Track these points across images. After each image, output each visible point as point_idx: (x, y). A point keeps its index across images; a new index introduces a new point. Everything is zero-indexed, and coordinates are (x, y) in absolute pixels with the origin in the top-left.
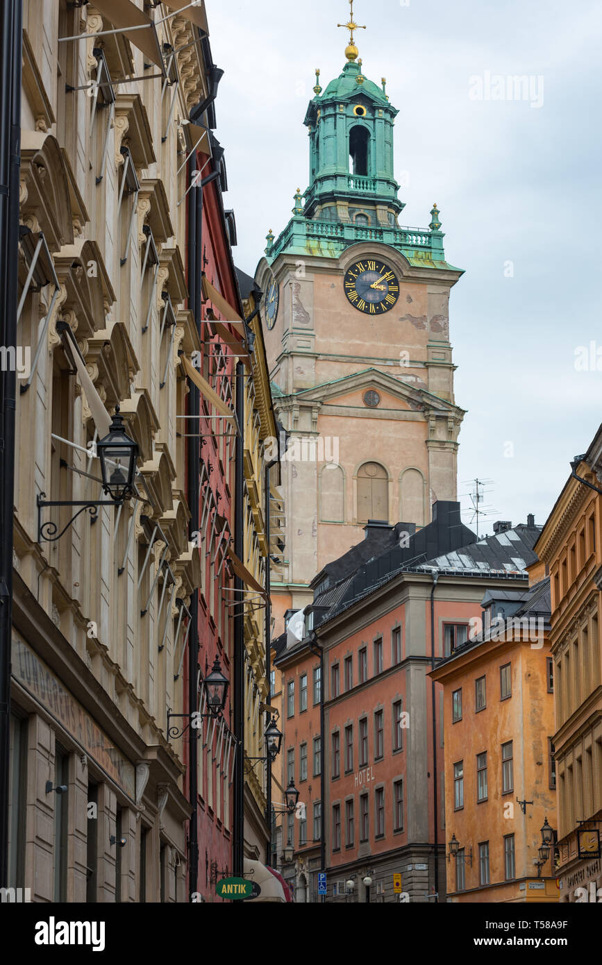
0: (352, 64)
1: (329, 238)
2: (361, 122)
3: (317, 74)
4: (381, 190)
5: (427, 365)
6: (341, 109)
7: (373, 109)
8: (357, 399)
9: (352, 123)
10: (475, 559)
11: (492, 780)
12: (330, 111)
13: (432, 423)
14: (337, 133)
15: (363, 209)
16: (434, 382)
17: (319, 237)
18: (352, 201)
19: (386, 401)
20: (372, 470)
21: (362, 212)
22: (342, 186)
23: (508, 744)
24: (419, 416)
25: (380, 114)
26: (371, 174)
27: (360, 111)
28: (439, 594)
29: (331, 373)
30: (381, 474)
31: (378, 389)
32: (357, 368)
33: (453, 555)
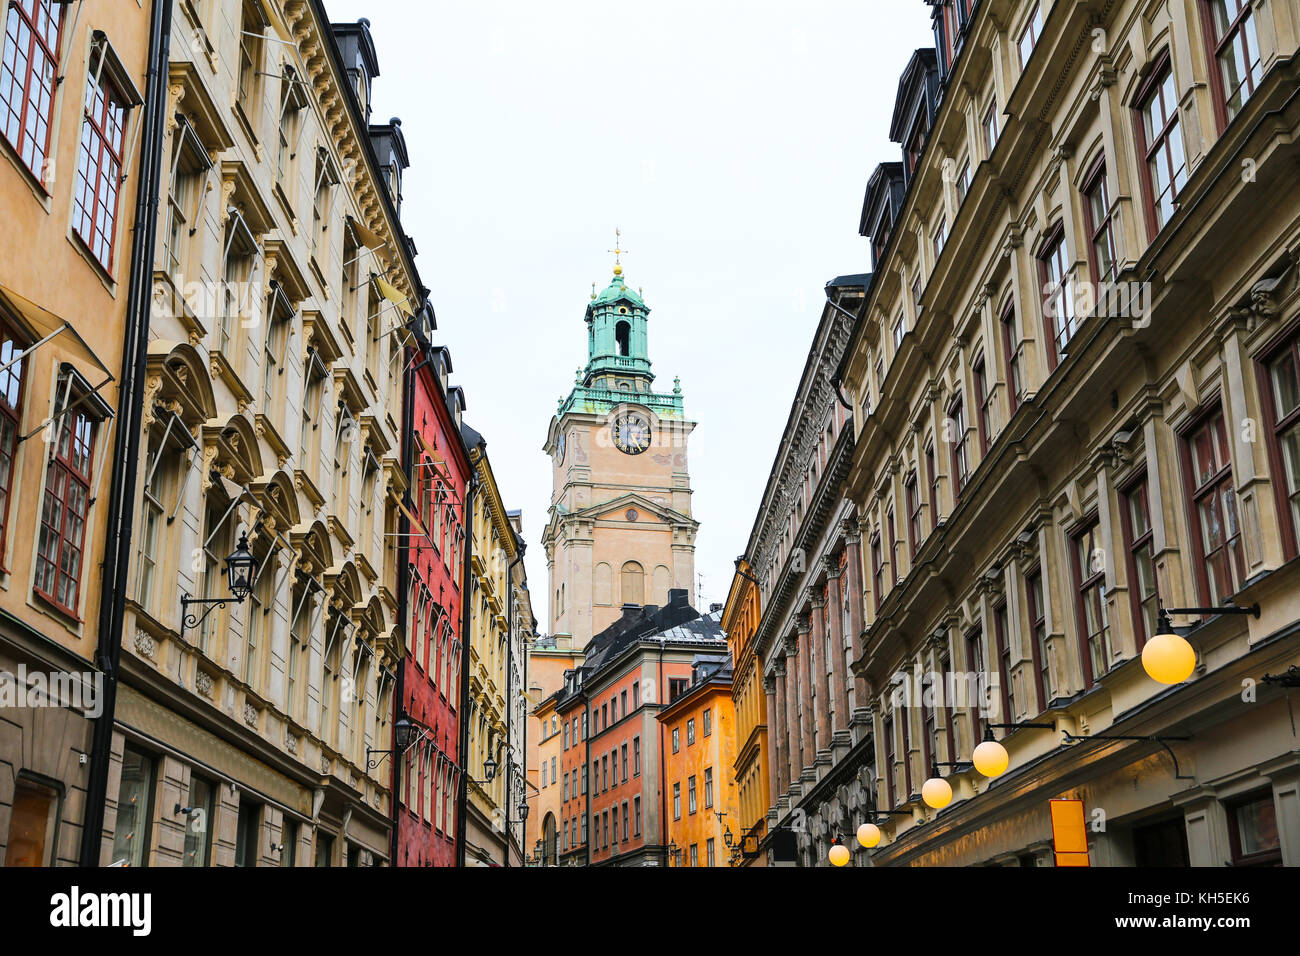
0: (618, 276)
1: (601, 400)
2: (624, 318)
3: (593, 286)
4: (639, 366)
5: (672, 491)
6: (609, 310)
7: (632, 309)
8: (621, 515)
9: (617, 319)
10: (694, 631)
11: (699, 797)
12: (602, 311)
13: (676, 532)
14: (607, 326)
15: (625, 380)
16: (676, 503)
17: (594, 400)
18: (617, 374)
19: (642, 517)
20: (632, 567)
21: (625, 382)
22: (610, 364)
23: (709, 771)
24: (666, 527)
25: (637, 312)
26: (631, 355)
27: (623, 311)
28: (666, 658)
29: (602, 497)
30: (639, 570)
31: (636, 508)
32: (622, 493)
33: (677, 629)
